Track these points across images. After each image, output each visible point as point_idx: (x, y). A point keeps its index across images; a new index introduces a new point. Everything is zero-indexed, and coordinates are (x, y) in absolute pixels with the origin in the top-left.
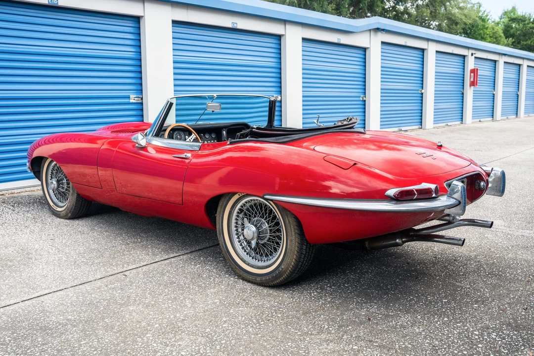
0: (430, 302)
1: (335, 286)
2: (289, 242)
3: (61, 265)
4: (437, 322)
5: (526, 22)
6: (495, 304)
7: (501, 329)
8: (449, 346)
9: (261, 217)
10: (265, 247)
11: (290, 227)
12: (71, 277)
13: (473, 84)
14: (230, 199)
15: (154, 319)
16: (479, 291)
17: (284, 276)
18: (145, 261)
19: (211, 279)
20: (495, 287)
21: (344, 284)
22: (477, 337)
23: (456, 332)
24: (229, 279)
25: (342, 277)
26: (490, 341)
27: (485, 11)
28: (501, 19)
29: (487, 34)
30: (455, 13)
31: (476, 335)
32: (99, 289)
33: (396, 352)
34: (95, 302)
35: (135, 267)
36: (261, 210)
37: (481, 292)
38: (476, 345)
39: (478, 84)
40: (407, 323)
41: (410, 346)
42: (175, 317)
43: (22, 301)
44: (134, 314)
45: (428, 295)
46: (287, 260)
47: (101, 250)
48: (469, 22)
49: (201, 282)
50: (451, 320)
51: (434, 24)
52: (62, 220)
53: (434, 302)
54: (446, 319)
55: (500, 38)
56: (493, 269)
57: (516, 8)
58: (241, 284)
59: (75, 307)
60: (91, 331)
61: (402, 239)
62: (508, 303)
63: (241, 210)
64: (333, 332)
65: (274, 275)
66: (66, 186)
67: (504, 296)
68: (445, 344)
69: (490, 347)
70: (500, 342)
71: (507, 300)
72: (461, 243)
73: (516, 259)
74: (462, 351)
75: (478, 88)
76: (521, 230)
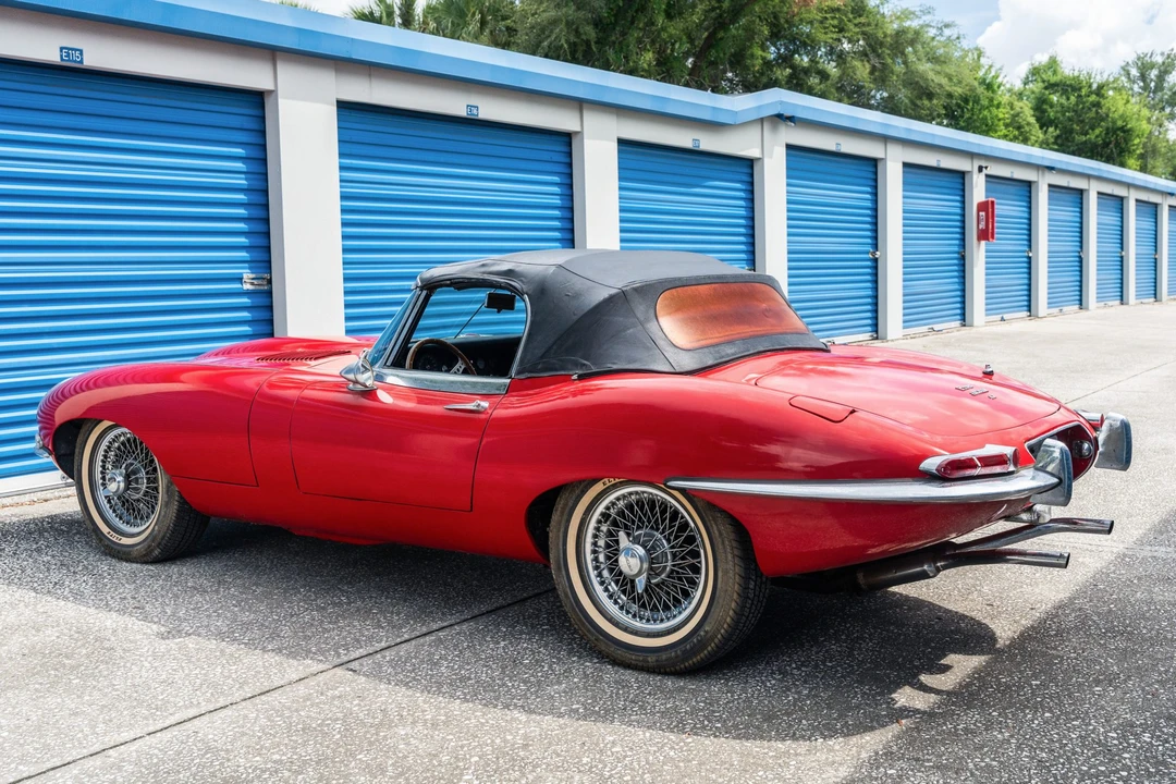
0: (1008, 687)
1: (807, 667)
2: (720, 574)
3: (193, 659)
4: (1033, 721)
5: (1083, 92)
6: (1133, 685)
7: (1157, 726)
8: (1068, 758)
9: (652, 528)
10: (661, 589)
11: (723, 543)
12: (230, 681)
13: (984, 235)
14: (583, 492)
15: (462, 747)
16: (1095, 662)
17: (709, 648)
18: (381, 641)
19: (543, 667)
20: (1124, 655)
21: (824, 663)
22: (1115, 742)
23: (1073, 736)
24: (583, 664)
25: (814, 649)
26: (1142, 747)
27: (991, 67)
28: (1025, 84)
29: (999, 120)
30: (925, 71)
31: (1113, 738)
32: (308, 699)
33: (972, 774)
34: (314, 725)
35: (365, 653)
36: (652, 512)
37: (1100, 664)
38: (1119, 755)
39: (996, 236)
40: (975, 725)
41: (994, 763)
42: (505, 741)
43: (149, 734)
44: (413, 741)
45: (1000, 674)
46: (717, 613)
47: (267, 624)
48: (958, 90)
49: (526, 673)
50: (1059, 716)
51: (878, 96)
52: (134, 565)
53: (1014, 685)
54: (1047, 715)
55: (1027, 129)
56: (1112, 622)
57: (1059, 59)
58: (610, 674)
59: (275, 737)
60: (339, 779)
61: (935, 563)
62: (1158, 681)
63: (606, 516)
64: (837, 747)
65: (688, 647)
66: (145, 485)
67: (1146, 670)
68: (1060, 756)
69: (1146, 756)
70: (1160, 748)
71: (1155, 676)
72: (1063, 562)
73: (1150, 602)
74: (1095, 766)
75: (996, 244)
76: (1149, 548)
